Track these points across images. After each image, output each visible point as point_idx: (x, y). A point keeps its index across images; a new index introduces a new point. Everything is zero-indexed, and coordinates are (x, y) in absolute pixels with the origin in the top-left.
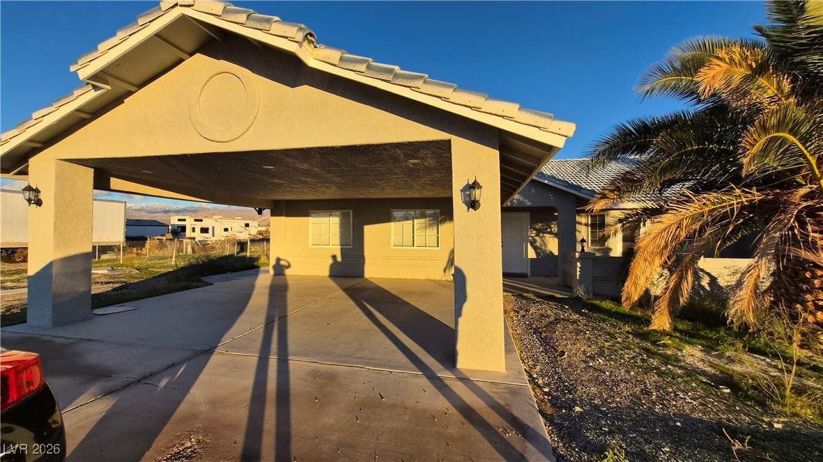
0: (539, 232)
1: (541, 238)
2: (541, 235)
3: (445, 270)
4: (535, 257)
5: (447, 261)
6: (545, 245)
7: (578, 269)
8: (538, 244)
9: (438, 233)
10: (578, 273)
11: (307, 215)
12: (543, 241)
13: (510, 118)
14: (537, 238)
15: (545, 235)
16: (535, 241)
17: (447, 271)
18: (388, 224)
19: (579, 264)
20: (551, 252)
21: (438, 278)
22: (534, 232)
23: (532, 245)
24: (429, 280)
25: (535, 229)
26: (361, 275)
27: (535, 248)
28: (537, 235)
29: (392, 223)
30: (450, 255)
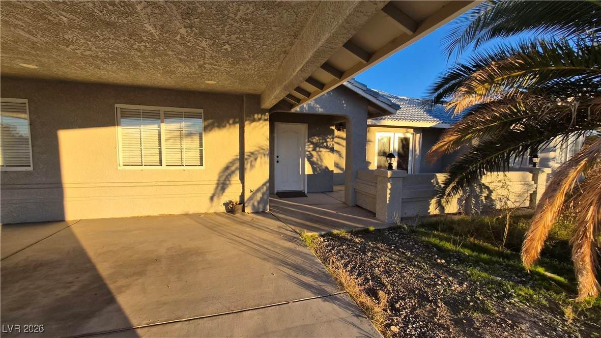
0: (316, 146)
1: (317, 152)
2: (318, 149)
3: (212, 198)
4: (312, 173)
5: (215, 186)
6: (321, 160)
7: (389, 192)
8: (314, 159)
10: (388, 196)
12: (319, 156)
14: (314, 153)
15: (322, 149)
17: (215, 198)
19: (389, 185)
20: (327, 168)
21: (203, 211)
22: (312, 146)
23: (309, 160)
24: (187, 215)
25: (312, 143)
27: (312, 163)
28: (314, 150)
30: (220, 177)
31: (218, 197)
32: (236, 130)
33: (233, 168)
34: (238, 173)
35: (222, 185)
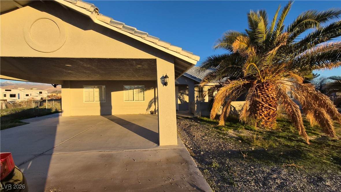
0: (182, 94)
1: (182, 96)
2: (182, 95)
3: (147, 110)
4: (180, 103)
5: (148, 106)
6: (184, 99)
7: (196, 107)
8: (181, 98)
9: (144, 95)
10: (196, 108)
11: (82, 87)
12: (183, 97)
13: (179, 53)
14: (181, 96)
15: (184, 95)
16: (180, 97)
17: (148, 110)
18: (122, 91)
19: (196, 105)
20: (186, 101)
21: (144, 113)
22: (180, 94)
23: (179, 99)
24: (140, 114)
25: (180, 93)
26: (111, 114)
27: (180, 100)
28: (181, 95)
29: (124, 91)
30: (149, 104)
31: (149, 109)
32: (153, 90)
33: (153, 101)
34: (154, 102)
35: (150, 106)
